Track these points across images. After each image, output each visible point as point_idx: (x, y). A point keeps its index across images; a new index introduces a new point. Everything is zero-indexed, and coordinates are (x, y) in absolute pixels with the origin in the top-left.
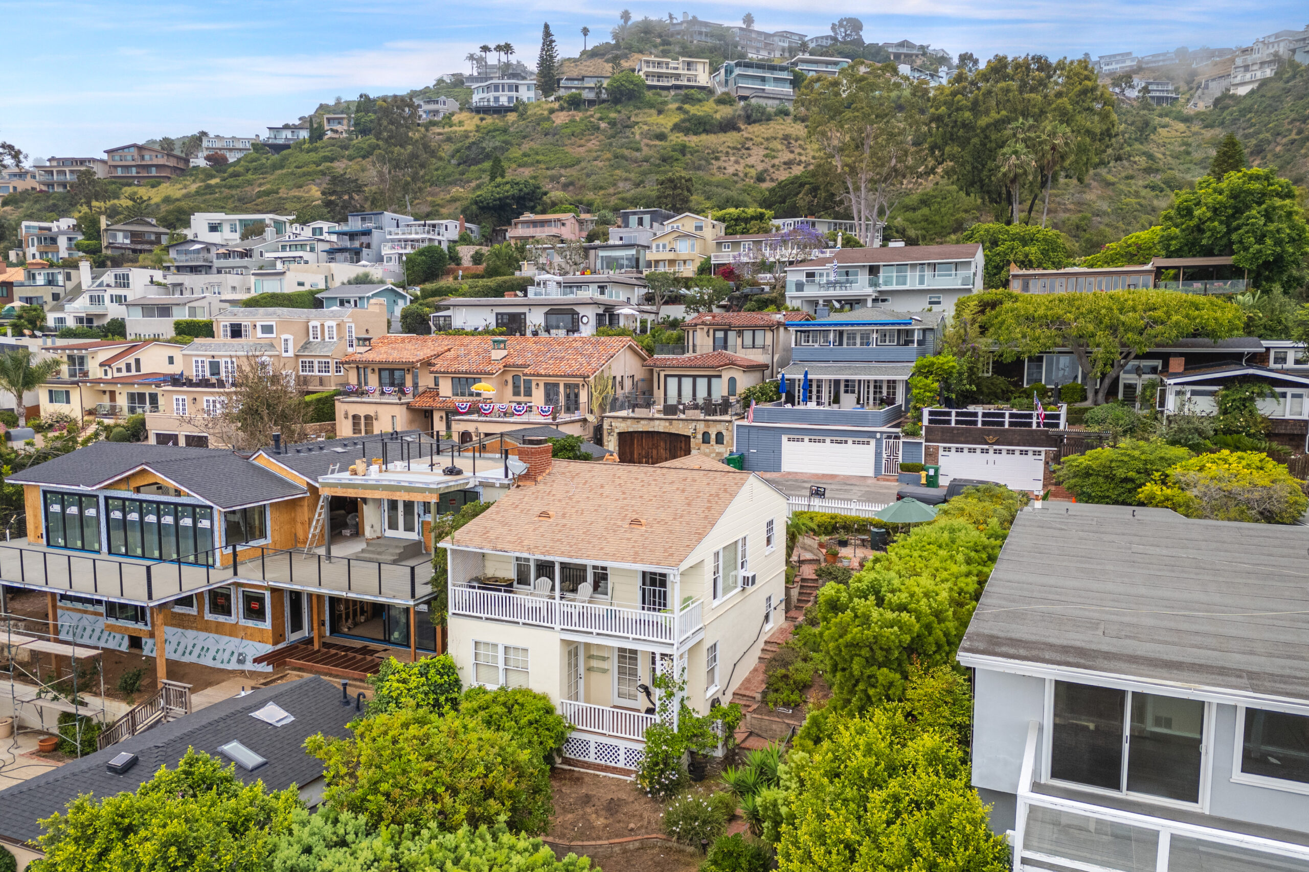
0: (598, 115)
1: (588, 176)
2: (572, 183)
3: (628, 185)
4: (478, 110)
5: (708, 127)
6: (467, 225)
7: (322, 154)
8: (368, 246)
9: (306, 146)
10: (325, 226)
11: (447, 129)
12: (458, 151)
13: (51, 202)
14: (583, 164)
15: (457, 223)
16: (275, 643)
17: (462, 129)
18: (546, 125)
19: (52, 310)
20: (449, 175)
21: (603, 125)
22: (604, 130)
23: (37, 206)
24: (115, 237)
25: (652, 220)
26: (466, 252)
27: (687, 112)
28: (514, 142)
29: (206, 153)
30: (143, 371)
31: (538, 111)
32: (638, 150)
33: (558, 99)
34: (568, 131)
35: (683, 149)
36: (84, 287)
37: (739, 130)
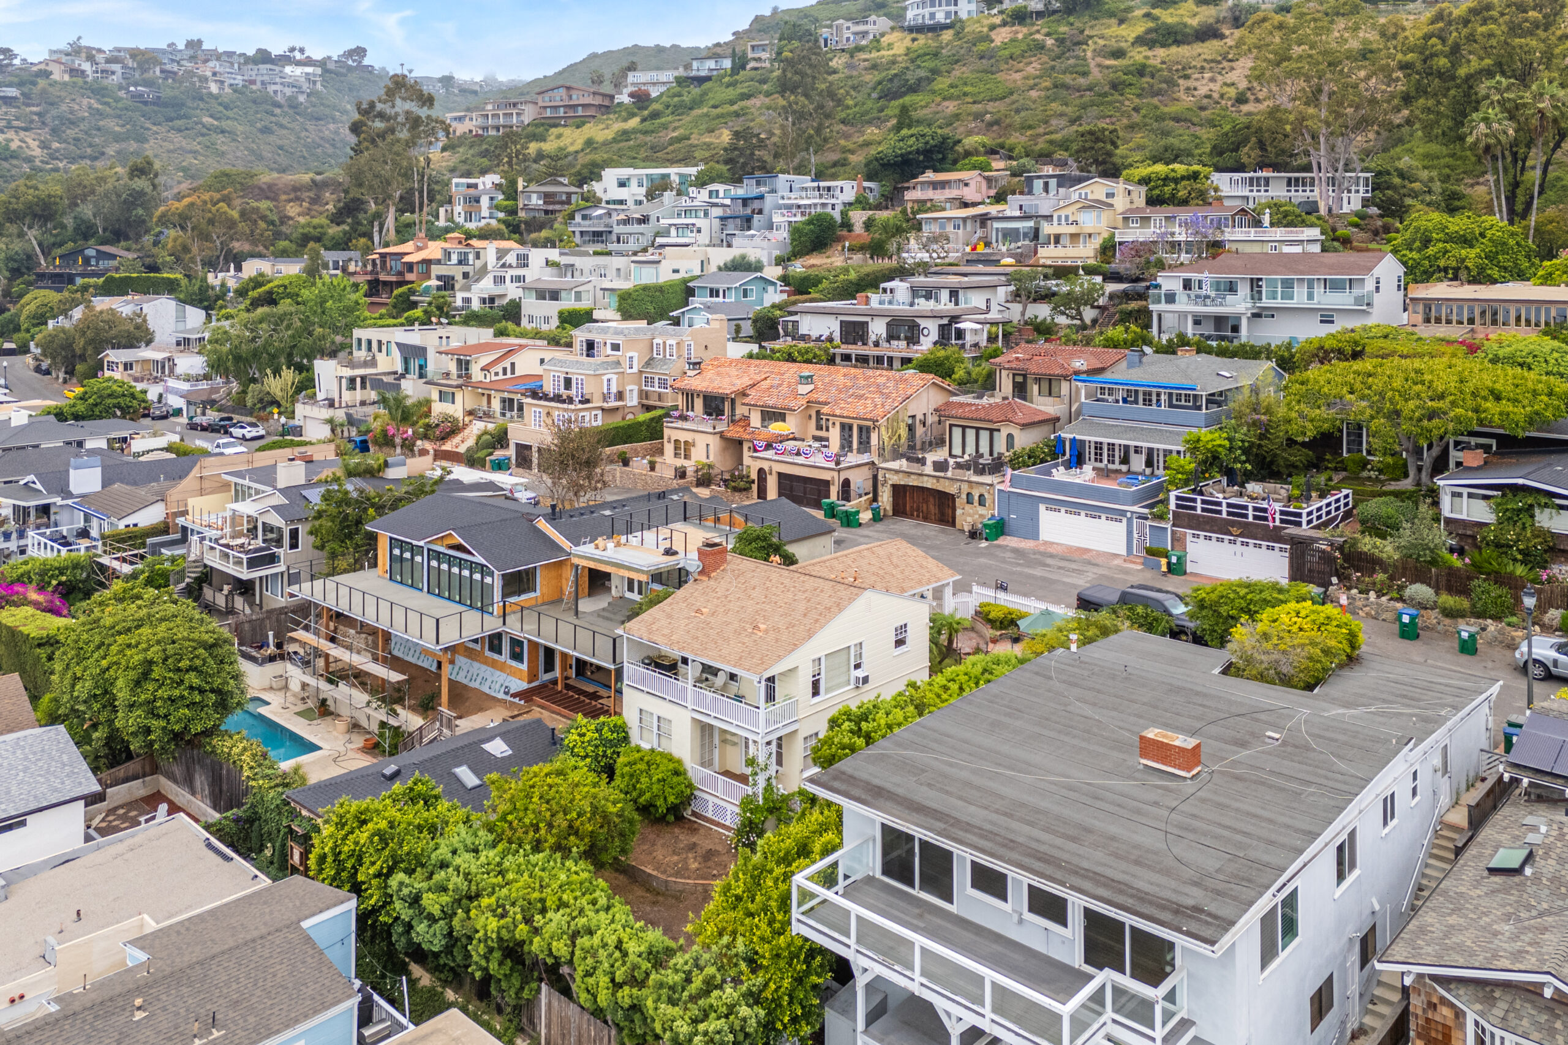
0: (1045, 30)
1: (1018, 111)
2: (997, 122)
3: (1063, 122)
4: (911, 30)
5: (1179, 37)
6: (866, 184)
7: (739, 91)
8: (760, 212)
9: (727, 79)
10: (721, 188)
11: (874, 54)
12: (880, 83)
13: (484, 147)
14: (1015, 97)
15: (854, 183)
16: (530, 682)
17: (891, 52)
18: (982, 47)
19: (462, 290)
20: (867, 113)
21: (1050, 42)
22: (1049, 50)
23: (471, 152)
24: (529, 198)
25: (1059, 185)
26: (858, 217)
27: (1156, 19)
28: (944, 68)
29: (630, 89)
30: (517, 374)
31: (977, 28)
32: (1085, 74)
33: (1001, 12)
34: (1007, 52)
35: (1141, 71)
36: (490, 267)
37: (1222, 37)
